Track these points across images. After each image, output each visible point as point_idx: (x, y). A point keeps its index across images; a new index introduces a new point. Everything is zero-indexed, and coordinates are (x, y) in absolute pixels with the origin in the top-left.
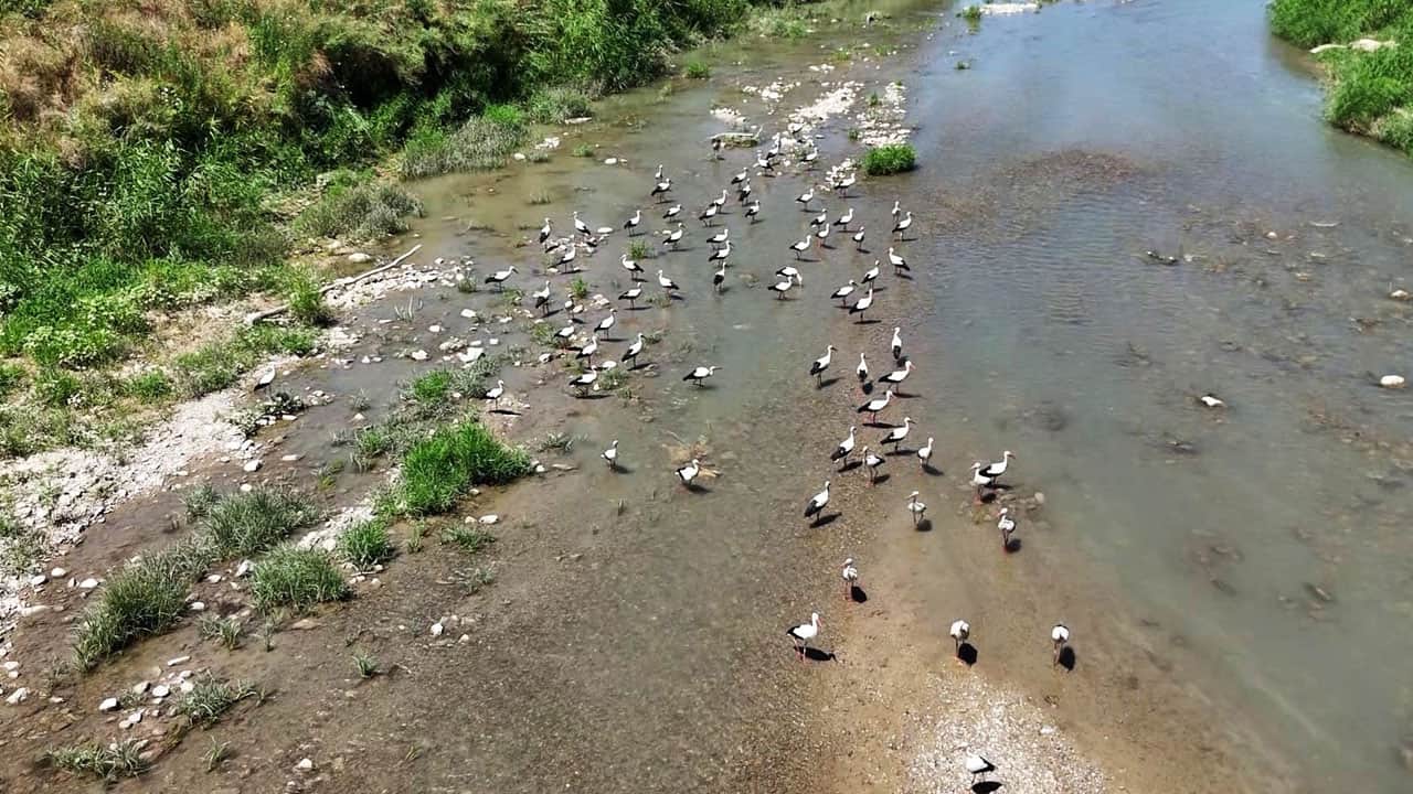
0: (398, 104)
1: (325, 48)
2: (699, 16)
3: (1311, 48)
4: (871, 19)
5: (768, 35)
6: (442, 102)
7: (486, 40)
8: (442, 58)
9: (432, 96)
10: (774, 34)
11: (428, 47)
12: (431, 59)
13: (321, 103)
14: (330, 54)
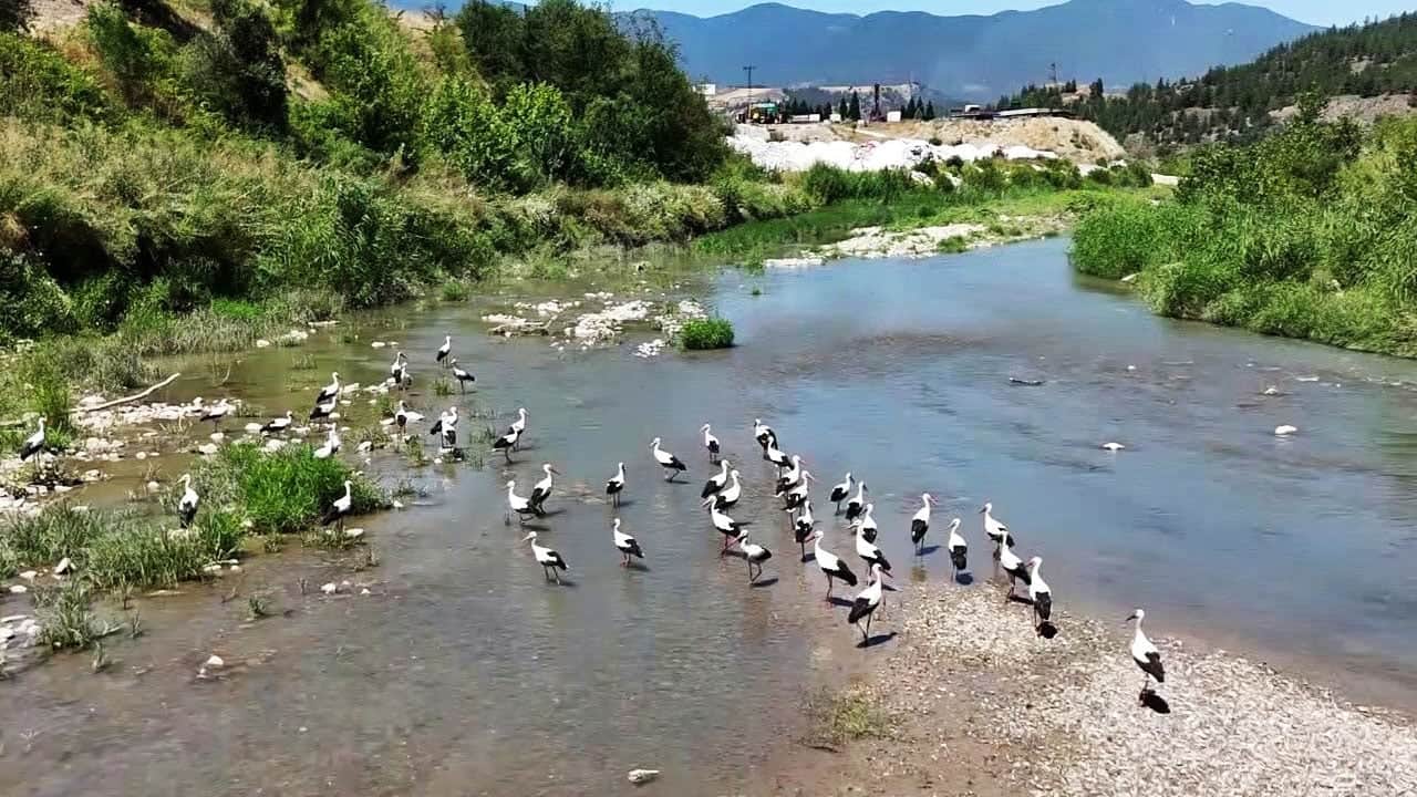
0: (107, 281)
1: (17, 208)
2: (444, 253)
3: (1121, 278)
4: (640, 268)
5: (526, 278)
6: (159, 289)
7: (208, 228)
8: (156, 241)
9: (147, 281)
10: (532, 277)
11: (140, 227)
12: (144, 241)
13: (18, 260)
14: (23, 217)
